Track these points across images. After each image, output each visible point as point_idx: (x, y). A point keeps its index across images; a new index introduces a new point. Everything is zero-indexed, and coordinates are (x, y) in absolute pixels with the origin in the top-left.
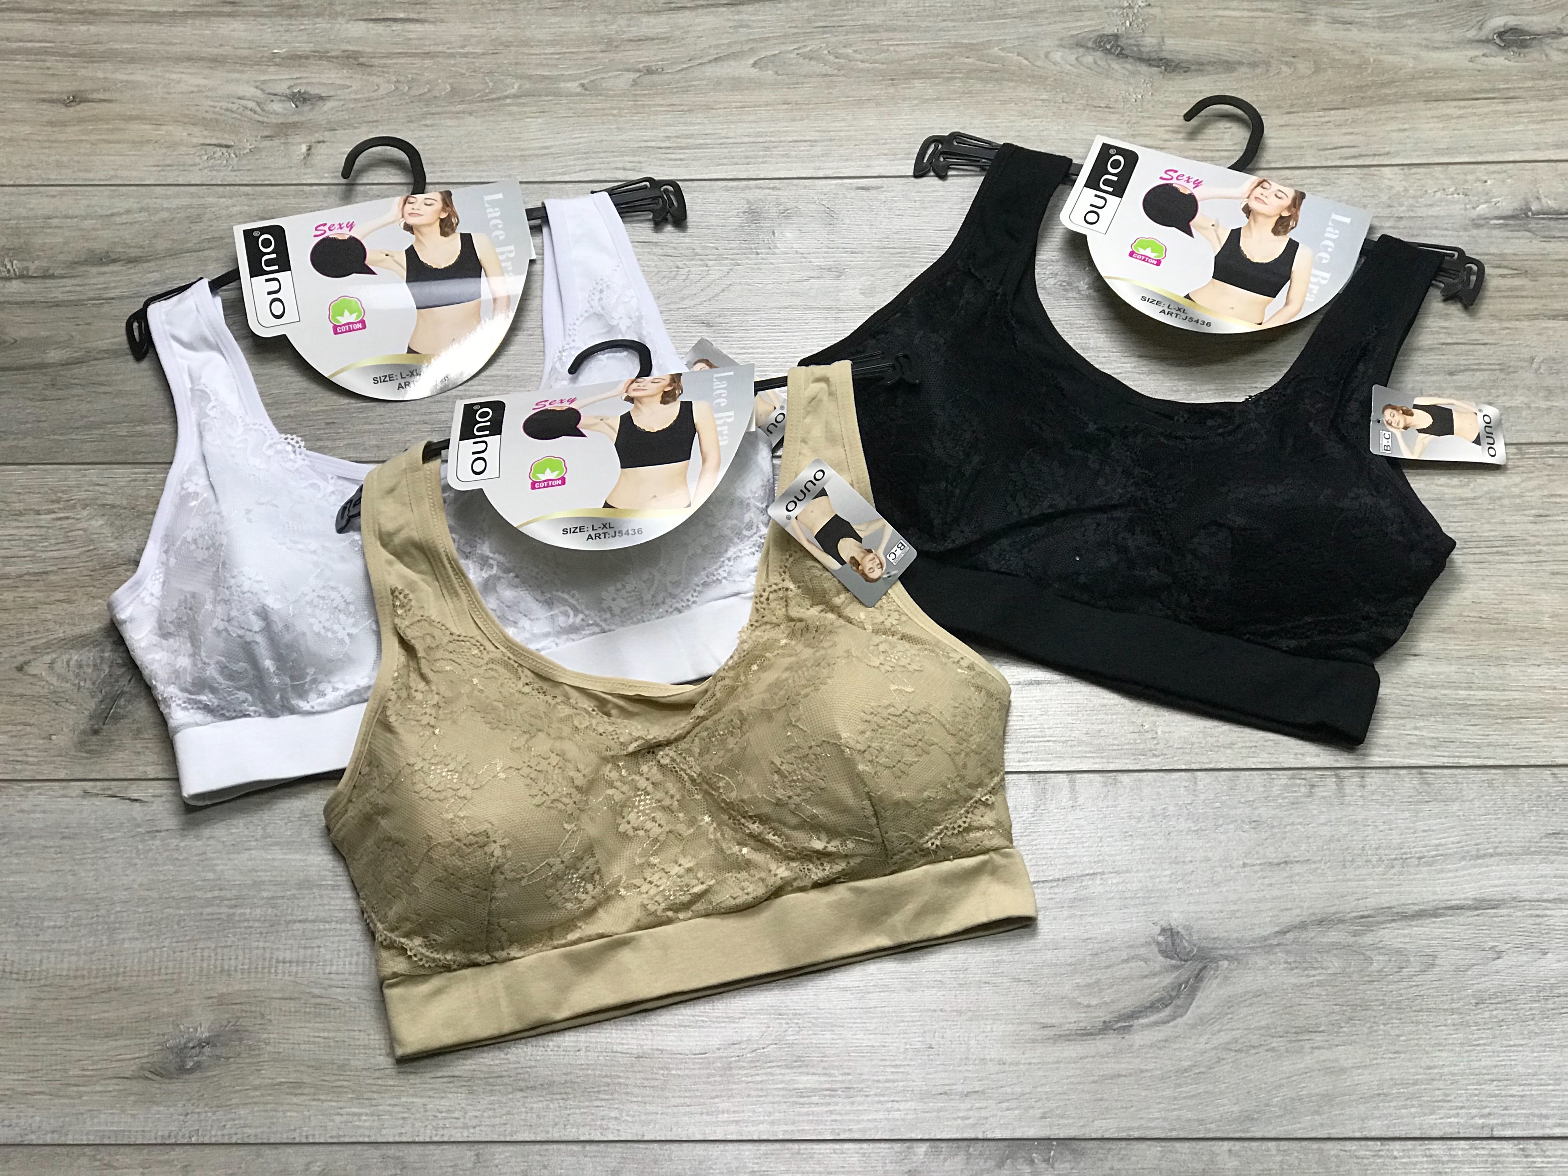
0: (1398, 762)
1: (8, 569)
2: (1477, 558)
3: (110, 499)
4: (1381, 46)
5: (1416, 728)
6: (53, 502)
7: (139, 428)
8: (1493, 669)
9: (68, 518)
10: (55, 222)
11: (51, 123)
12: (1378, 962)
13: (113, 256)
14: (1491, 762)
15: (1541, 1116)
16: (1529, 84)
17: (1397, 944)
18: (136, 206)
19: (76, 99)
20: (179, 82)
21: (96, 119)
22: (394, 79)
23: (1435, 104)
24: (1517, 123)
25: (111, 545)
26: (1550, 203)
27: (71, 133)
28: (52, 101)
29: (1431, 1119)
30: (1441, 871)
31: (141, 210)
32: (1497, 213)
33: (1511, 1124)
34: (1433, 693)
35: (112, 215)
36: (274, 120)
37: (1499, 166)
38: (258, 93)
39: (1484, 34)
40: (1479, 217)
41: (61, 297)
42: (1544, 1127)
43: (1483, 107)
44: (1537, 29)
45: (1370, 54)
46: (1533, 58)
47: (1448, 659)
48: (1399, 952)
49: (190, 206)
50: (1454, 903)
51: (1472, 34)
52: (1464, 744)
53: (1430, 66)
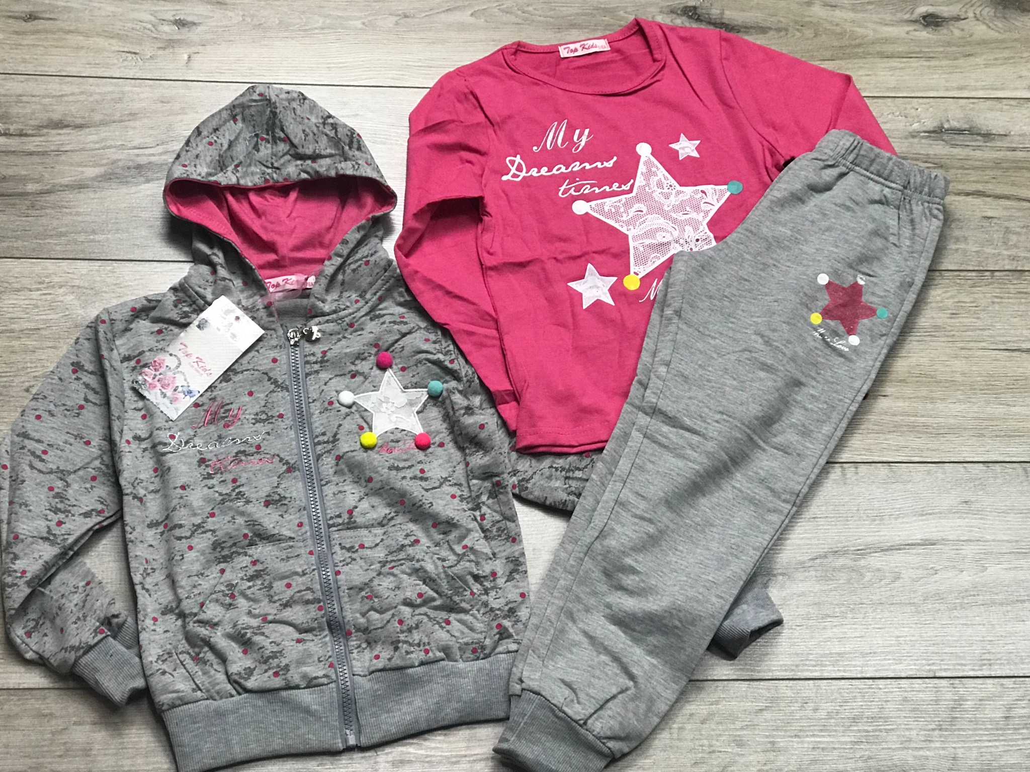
0: (876, 459)
1: (13, 326)
2: (918, 338)
3: (77, 282)
4: (853, 21)
5: (886, 440)
6: (40, 283)
7: (92, 237)
8: (928, 405)
9: (50, 294)
10: (24, 99)
11: (16, 33)
12: (868, 576)
13: (66, 123)
14: (929, 460)
15: (962, 665)
16: (942, 49)
17: (878, 565)
18: (78, 90)
19: (31, 17)
20: (99, 9)
21: (46, 31)
22: (241, 13)
23: (886, 60)
24: (935, 74)
25: (81, 312)
26: (955, 124)
27: (29, 40)
28: (16, 18)
29: (900, 667)
30: (902, 523)
31: (82, 93)
32: (925, 129)
33: (945, 670)
34: (895, 419)
35: (62, 96)
36: (164, 37)
37: (925, 100)
38: (153, 19)
39: (915, 16)
40: (914, 131)
41: (33, 149)
42: (963, 671)
43: (914, 63)
44: (945, 15)
45: (848, 27)
46: (943, 33)
47: (903, 398)
48: (879, 570)
49: (113, 92)
50: (910, 542)
51: (907, 17)
52: (913, 449)
53: (884, 36)
